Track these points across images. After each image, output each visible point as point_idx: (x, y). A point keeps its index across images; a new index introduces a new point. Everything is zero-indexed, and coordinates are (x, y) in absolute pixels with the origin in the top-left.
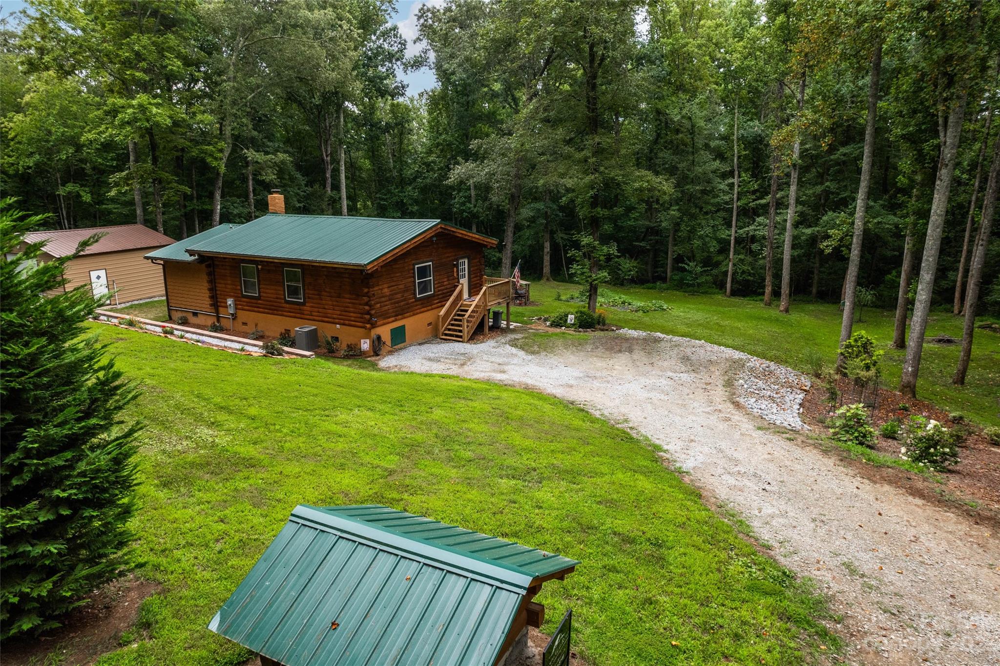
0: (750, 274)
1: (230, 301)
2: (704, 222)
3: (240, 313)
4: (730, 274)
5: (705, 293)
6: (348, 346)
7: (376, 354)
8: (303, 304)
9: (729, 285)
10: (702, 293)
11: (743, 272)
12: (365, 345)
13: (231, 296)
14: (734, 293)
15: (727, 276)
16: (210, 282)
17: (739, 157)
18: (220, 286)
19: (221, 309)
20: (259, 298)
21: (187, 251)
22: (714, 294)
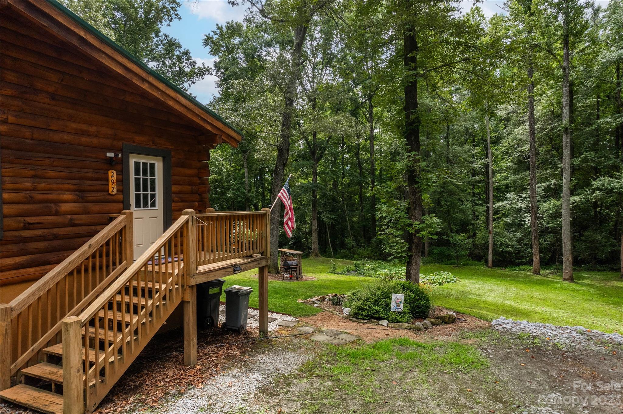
4: (490, 246)
5: (467, 264)
9: (490, 257)
10: (464, 265)
15: (487, 248)
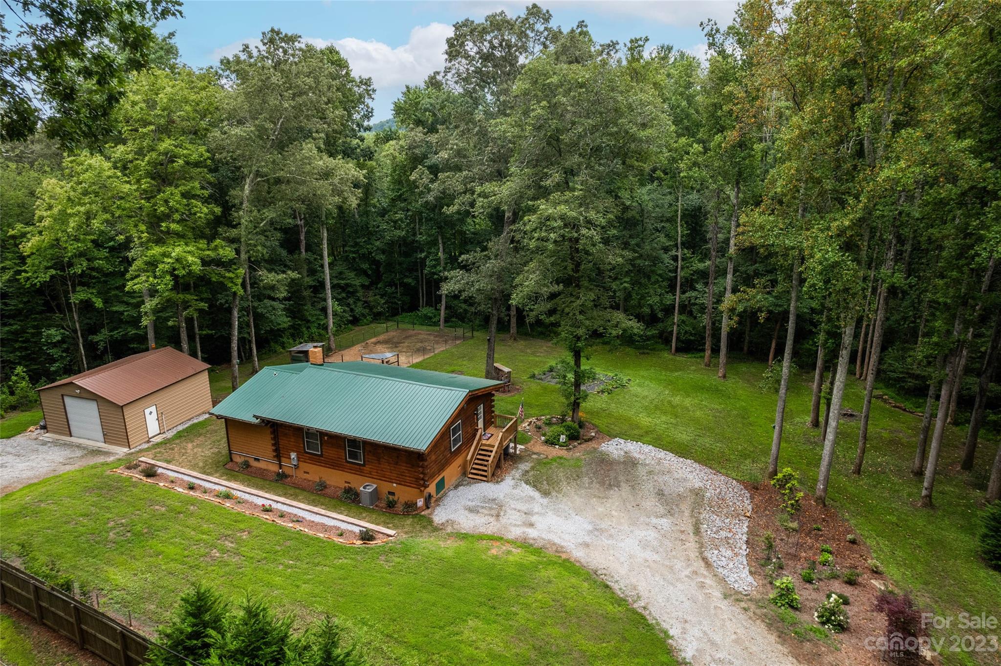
0: (691, 334)
1: (293, 455)
2: (652, 291)
3: (302, 464)
6: (406, 503)
7: (428, 508)
8: (364, 465)
9: (674, 345)
11: (686, 332)
12: (420, 503)
13: (294, 451)
14: (679, 350)
15: (672, 334)
16: (274, 439)
17: (682, 237)
18: (283, 442)
19: (283, 459)
20: (321, 455)
21: (254, 416)
22: (661, 350)
